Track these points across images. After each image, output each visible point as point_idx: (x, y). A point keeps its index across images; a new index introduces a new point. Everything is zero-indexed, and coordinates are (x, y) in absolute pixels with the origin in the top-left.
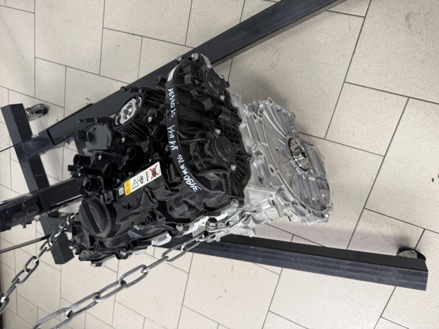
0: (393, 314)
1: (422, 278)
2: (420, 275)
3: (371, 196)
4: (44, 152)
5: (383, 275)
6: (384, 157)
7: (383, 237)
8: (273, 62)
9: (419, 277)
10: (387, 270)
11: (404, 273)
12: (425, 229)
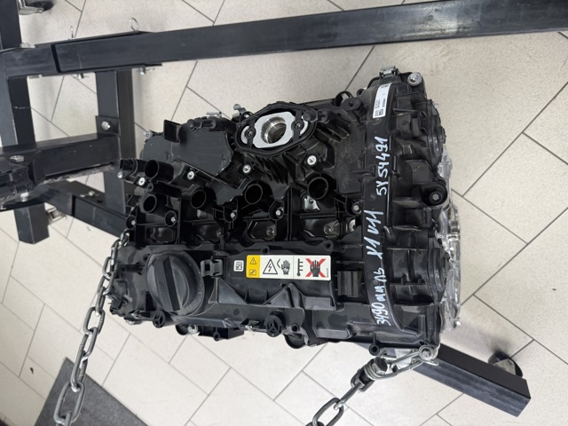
0: (452, 415)
1: (520, 404)
2: (519, 400)
3: (489, 284)
4: (35, 75)
5: (476, 387)
6: (528, 244)
7: (480, 333)
8: (437, 67)
9: (517, 402)
10: (483, 383)
11: (501, 392)
12: (534, 340)
